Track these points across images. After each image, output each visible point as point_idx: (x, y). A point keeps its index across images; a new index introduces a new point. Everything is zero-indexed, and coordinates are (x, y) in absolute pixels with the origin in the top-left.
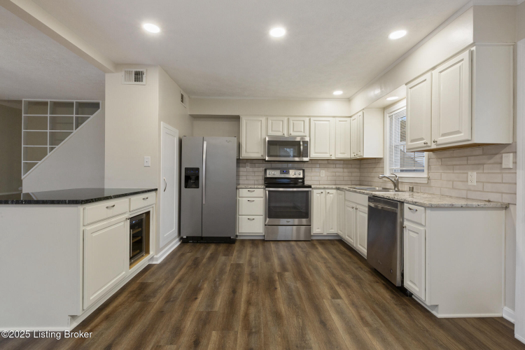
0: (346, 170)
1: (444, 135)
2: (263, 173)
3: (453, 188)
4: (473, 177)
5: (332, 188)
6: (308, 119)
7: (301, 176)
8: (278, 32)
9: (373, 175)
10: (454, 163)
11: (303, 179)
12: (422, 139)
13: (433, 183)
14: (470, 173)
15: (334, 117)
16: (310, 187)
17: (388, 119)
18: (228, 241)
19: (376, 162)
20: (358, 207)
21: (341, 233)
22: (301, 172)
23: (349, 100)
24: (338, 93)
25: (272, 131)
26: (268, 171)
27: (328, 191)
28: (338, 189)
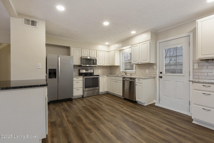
0: (106, 70)
1: (143, 61)
2: (78, 71)
3: (142, 74)
4: (147, 71)
5: (105, 76)
6: (96, 51)
7: (93, 72)
8: (106, 24)
9: (116, 71)
10: (142, 68)
11: (93, 73)
12: (137, 61)
13: (137, 73)
14: (146, 70)
15: (104, 51)
16: (99, 76)
17: (121, 54)
18: (70, 100)
19: (117, 67)
20: (117, 81)
21: (109, 91)
22: (93, 70)
23: (109, 46)
24: (107, 43)
25: (83, 54)
26: (81, 70)
27: (104, 77)
28: (107, 76)
